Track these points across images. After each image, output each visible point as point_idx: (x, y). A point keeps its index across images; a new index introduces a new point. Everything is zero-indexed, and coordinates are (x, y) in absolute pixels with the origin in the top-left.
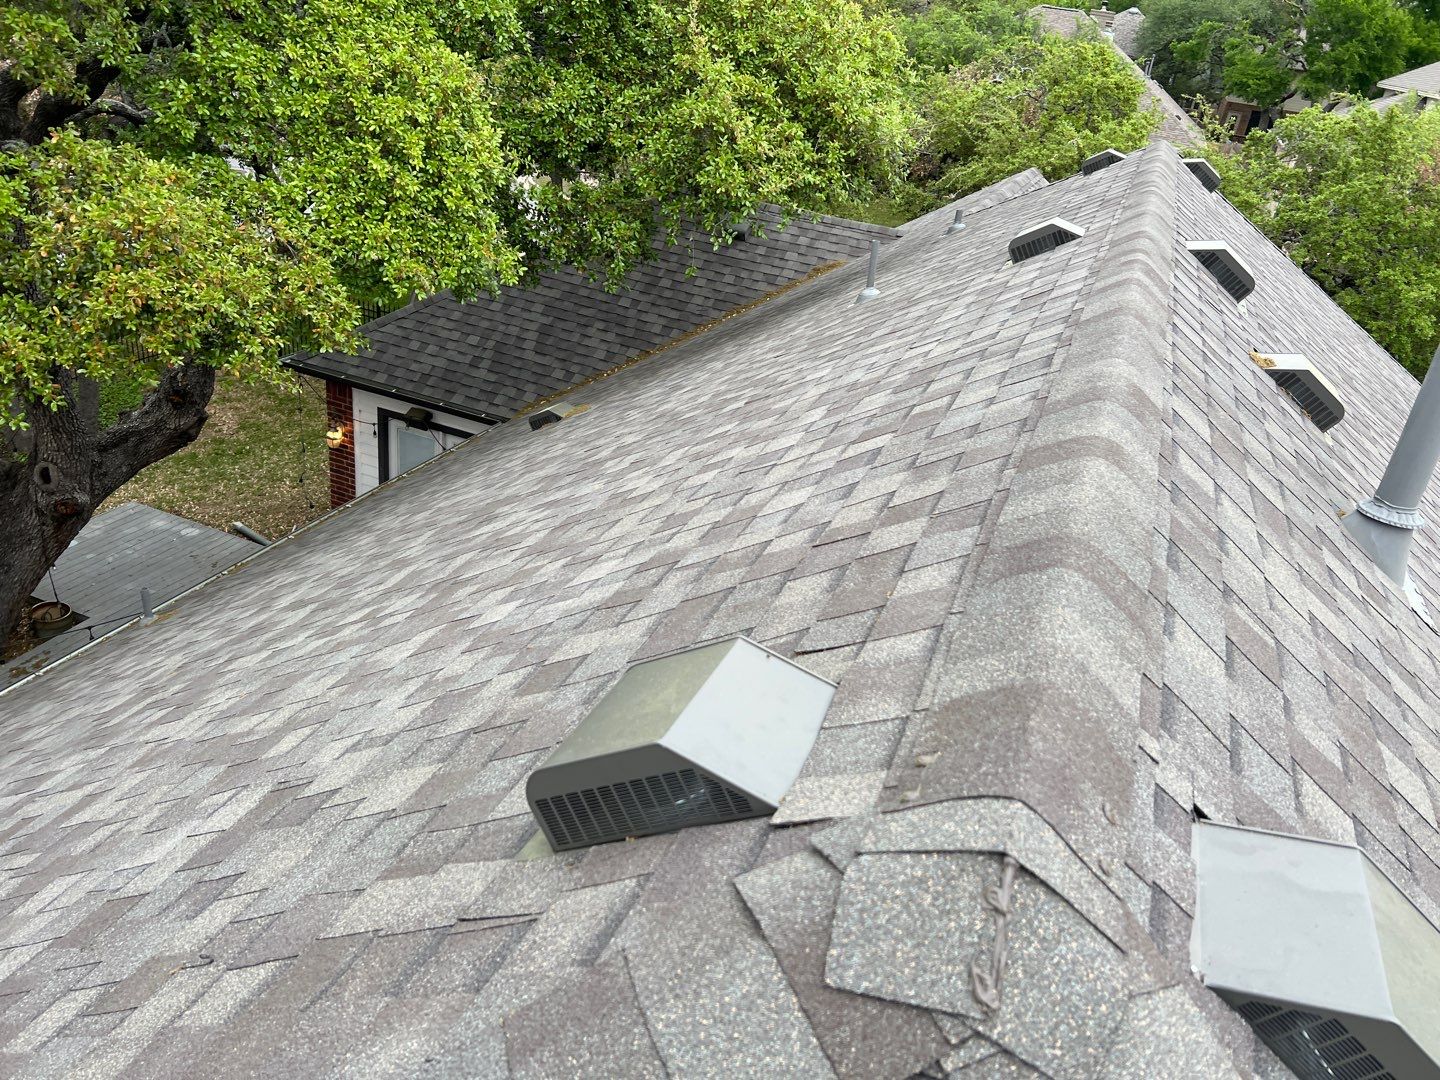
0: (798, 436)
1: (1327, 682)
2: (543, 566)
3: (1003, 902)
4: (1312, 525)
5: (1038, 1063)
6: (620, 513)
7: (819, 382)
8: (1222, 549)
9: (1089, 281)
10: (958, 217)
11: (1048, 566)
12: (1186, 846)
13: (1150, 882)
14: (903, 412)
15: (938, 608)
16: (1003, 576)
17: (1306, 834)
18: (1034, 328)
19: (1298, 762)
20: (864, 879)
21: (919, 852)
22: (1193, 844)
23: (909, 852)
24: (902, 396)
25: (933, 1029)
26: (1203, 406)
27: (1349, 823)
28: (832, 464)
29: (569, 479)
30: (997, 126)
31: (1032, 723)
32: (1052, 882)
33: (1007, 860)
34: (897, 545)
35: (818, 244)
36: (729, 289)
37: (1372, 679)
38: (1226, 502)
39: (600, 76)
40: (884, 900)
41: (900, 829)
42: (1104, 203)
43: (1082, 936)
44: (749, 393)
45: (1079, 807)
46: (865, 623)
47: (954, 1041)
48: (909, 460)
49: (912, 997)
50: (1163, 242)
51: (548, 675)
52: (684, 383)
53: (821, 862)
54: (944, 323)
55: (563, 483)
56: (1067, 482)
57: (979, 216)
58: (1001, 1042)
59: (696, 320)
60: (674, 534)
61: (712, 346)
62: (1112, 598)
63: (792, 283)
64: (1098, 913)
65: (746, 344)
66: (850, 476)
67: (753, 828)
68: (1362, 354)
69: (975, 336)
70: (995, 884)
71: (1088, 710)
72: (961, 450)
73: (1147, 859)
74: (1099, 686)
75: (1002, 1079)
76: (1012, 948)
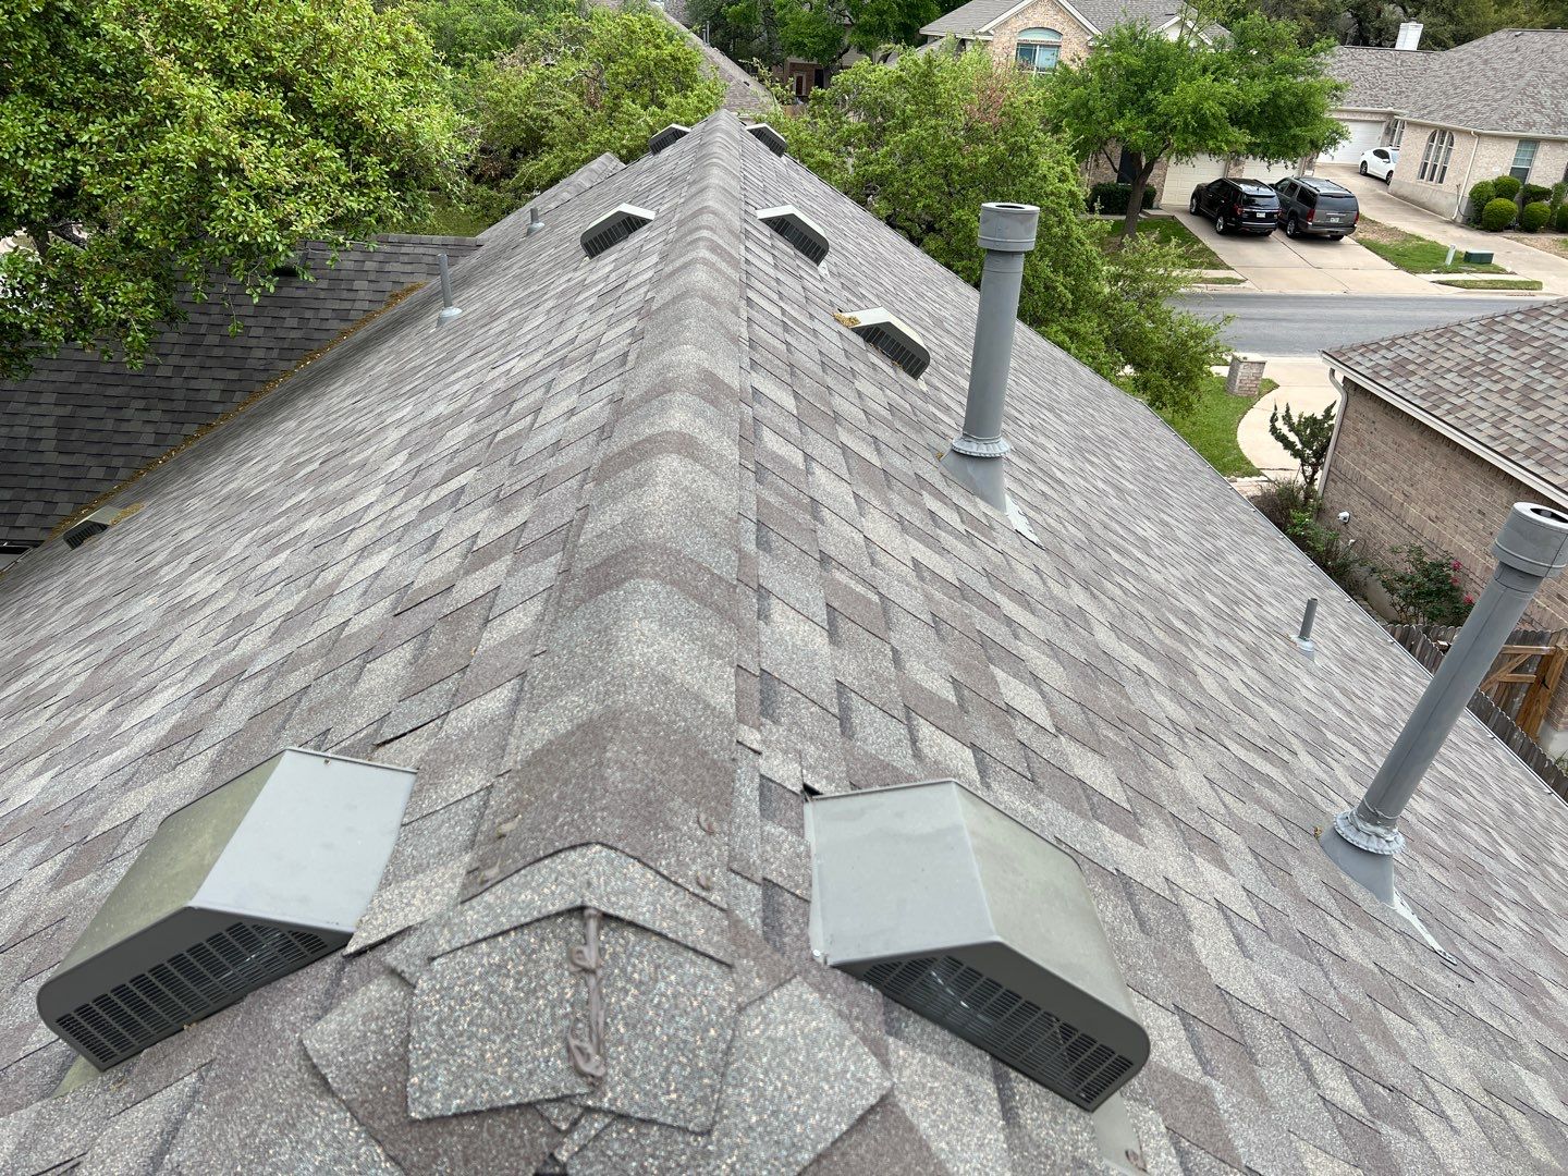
0: (378, 491)
1: (935, 622)
2: (83, 718)
3: (590, 957)
4: (911, 473)
5: (655, 1116)
6: (178, 628)
7: (400, 423)
8: (815, 518)
9: (659, 267)
10: (534, 216)
11: (625, 579)
12: (799, 830)
13: (759, 880)
14: (486, 441)
15: (522, 653)
16: (583, 601)
17: (926, 777)
18: (610, 327)
19: (911, 709)
20: (438, 987)
21: (495, 936)
22: (806, 826)
23: (485, 939)
24: (484, 423)
25: (540, 1122)
26: (787, 378)
27: (968, 754)
28: (413, 515)
29: (117, 600)
30: (560, 113)
31: (609, 755)
32: (640, 920)
33: (587, 912)
34: (481, 593)
35: (388, 267)
36: (294, 334)
37: (981, 608)
38: (818, 470)
39: (50, 105)
40: (462, 1002)
41: (476, 918)
42: (673, 181)
43: (681, 965)
44: (324, 450)
45: (668, 828)
46: (450, 689)
47: (564, 1127)
48: (493, 494)
49: (511, 1097)
50: (729, 214)
51: (90, 853)
52: (253, 453)
53: (397, 981)
54: (525, 334)
55: (108, 607)
56: (641, 486)
57: (558, 212)
58: (614, 1108)
59: (263, 377)
60: (241, 639)
61: (283, 403)
62: (695, 597)
63: (369, 315)
64: (698, 935)
65: (324, 394)
66: (432, 526)
67: (328, 967)
68: (952, 294)
69: (556, 344)
70: (580, 943)
71: (675, 722)
72: (542, 472)
73: (754, 857)
74: (685, 693)
75: (622, 1146)
76: (609, 1004)
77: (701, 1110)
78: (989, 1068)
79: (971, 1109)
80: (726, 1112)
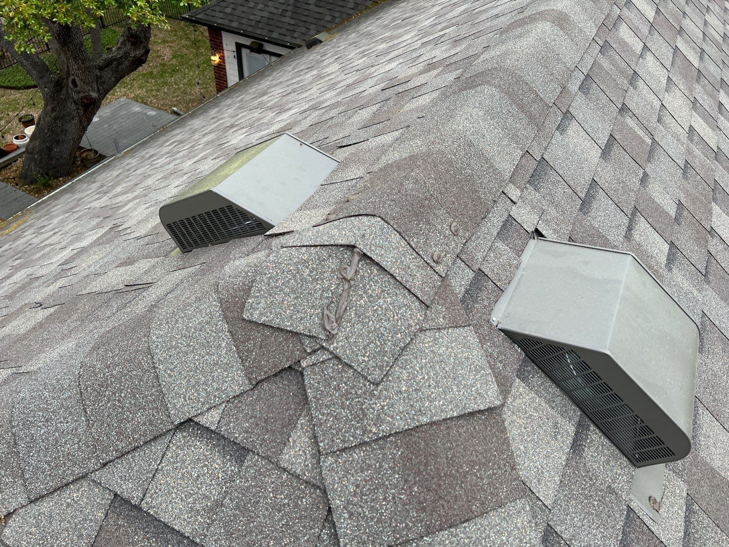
0: (413, 34)
1: (686, 166)
2: (268, 115)
3: (350, 274)
4: (718, 77)
5: (353, 364)
8: (631, 84)
12: (519, 252)
13: (476, 269)
15: (415, 116)
19: (638, 210)
21: (311, 246)
22: (525, 251)
23: (306, 246)
25: (299, 344)
28: (419, 45)
32: (384, 264)
33: (356, 250)
34: (419, 84)
38: (649, 58)
40: (283, 272)
43: (397, 295)
44: (407, 15)
45: (428, 223)
46: (379, 128)
47: (309, 351)
49: (288, 326)
56: (520, 37)
58: (335, 352)
64: (416, 283)
66: (422, 51)
70: (348, 265)
71: (465, 169)
73: (479, 256)
74: (480, 154)
75: (333, 372)
76: (351, 300)
77: (378, 372)
78: (577, 419)
79: (551, 436)
80: (390, 378)
